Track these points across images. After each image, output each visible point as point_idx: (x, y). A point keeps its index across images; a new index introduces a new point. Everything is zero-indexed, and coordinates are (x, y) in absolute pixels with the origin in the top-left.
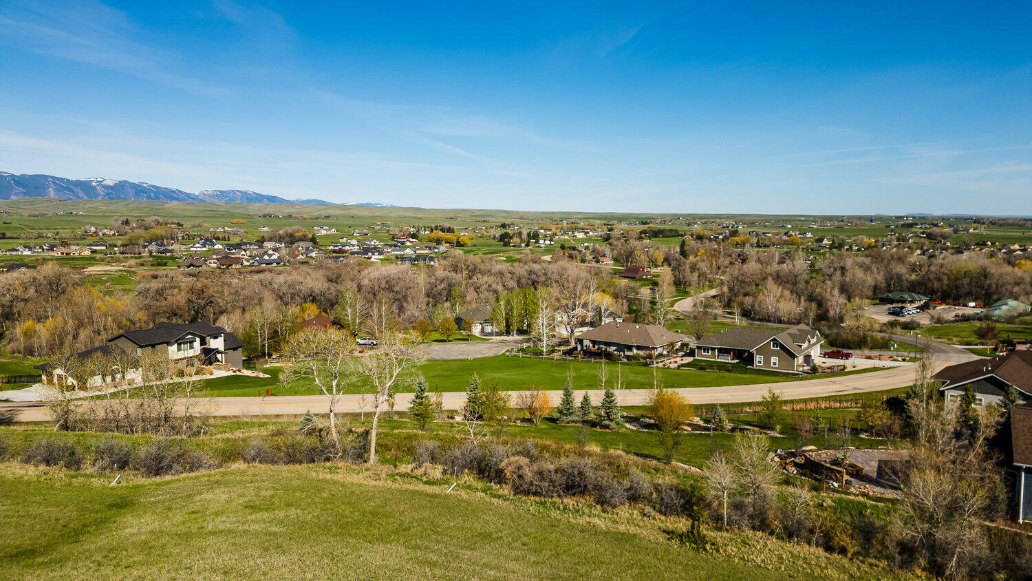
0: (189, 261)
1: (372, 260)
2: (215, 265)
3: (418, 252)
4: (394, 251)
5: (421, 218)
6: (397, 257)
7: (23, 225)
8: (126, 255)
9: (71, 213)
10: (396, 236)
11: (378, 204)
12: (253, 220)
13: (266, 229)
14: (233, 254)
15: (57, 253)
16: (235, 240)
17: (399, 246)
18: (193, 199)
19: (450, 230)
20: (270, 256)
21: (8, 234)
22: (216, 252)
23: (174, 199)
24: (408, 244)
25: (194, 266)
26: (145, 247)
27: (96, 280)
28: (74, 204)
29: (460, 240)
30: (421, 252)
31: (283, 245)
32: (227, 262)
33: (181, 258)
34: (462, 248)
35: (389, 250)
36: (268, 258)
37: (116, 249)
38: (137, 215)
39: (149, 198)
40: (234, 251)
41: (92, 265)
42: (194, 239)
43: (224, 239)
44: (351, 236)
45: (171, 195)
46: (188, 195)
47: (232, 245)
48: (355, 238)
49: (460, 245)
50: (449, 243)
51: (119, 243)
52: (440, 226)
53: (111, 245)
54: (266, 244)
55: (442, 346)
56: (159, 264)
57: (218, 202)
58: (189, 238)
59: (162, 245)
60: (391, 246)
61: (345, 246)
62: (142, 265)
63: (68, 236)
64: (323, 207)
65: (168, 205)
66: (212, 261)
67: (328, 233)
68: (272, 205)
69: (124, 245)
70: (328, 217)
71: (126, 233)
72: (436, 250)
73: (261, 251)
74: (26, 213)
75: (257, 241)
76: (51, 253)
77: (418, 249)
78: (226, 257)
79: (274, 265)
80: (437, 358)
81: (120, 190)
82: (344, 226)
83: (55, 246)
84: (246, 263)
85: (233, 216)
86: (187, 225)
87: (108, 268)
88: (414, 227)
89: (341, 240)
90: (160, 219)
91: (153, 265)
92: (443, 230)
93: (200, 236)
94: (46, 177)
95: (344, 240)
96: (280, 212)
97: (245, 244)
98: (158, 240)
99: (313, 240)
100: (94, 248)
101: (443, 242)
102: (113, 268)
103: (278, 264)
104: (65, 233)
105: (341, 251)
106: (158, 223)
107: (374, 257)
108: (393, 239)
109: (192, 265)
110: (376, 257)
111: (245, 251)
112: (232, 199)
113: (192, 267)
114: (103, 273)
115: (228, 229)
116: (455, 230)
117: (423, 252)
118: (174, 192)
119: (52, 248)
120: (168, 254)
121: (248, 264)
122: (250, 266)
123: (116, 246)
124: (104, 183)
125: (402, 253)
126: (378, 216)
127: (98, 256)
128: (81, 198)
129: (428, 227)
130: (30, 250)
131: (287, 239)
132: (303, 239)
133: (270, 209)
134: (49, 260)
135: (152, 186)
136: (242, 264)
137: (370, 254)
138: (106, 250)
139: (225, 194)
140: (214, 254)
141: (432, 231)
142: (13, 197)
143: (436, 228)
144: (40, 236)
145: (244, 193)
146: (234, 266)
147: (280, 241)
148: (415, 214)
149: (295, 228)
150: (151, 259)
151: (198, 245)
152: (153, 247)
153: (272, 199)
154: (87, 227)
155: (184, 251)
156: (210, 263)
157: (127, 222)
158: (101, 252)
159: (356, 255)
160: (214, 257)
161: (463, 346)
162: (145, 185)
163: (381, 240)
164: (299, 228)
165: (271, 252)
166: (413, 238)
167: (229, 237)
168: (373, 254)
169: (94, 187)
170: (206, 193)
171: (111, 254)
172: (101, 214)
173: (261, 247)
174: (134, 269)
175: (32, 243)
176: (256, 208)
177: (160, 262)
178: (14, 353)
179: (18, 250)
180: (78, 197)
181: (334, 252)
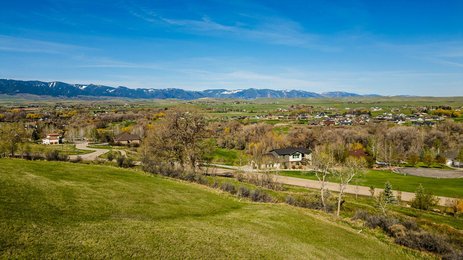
0: (312, 122)
1: (398, 123)
2: (323, 124)
3: (426, 120)
4: (412, 119)
5: (432, 102)
6: (413, 122)
7: (259, 108)
8: (290, 119)
9: (274, 103)
10: (414, 112)
11: (407, 95)
12: (343, 105)
13: (348, 108)
14: (332, 119)
15: (267, 119)
16: (334, 113)
17: (415, 117)
18: (319, 96)
19: (448, 108)
20: (347, 121)
21: (253, 111)
22: (324, 119)
23: (312, 96)
24: (421, 116)
25: (314, 124)
26: (297, 116)
27: (278, 129)
28: (276, 100)
29: (454, 114)
30: (428, 120)
31: (355, 116)
32: (328, 123)
33: (310, 121)
34: (455, 118)
35: (409, 119)
36: (346, 122)
37: (287, 117)
38: (297, 103)
39: (302, 96)
40: (332, 118)
41: (278, 123)
42: (317, 113)
43: (329, 113)
44: (390, 112)
45: (311, 95)
46: (317, 94)
47: (331, 116)
48: (391, 112)
49: (453, 116)
50: (446, 115)
51: (289, 115)
52: (442, 106)
53: (285, 115)
54: (347, 115)
55: (424, 170)
56: (301, 123)
57: (329, 97)
58: (315, 113)
59: (304, 115)
60: (410, 117)
61: (385, 116)
62: (295, 123)
63: (272, 112)
64: (377, 98)
65: (309, 99)
66: (322, 123)
67: (378, 110)
68: (353, 97)
69: (290, 116)
70: (379, 103)
71: (292, 111)
72: (438, 119)
73: (344, 118)
74: (260, 103)
75: (343, 114)
76: (266, 118)
77: (427, 118)
78: (328, 121)
79: (349, 125)
80: (418, 175)
81: (292, 94)
82: (386, 106)
83: (267, 116)
84: (336, 124)
85: (335, 103)
86: (315, 107)
87: (283, 124)
88: (426, 107)
89: (384, 114)
90: (305, 105)
91: (299, 124)
92: (444, 108)
93: (319, 112)
94: (267, 90)
95: (386, 114)
96: (356, 101)
97: (338, 115)
98: (303, 113)
99: (369, 114)
100: (280, 116)
101: (443, 115)
102: (284, 124)
103: (350, 124)
104: (271, 111)
105: (382, 119)
106: (304, 107)
107: (399, 122)
108: (413, 113)
109: (313, 124)
110: (401, 122)
111: (337, 118)
112: (335, 96)
113: (313, 125)
114: (281, 126)
115: (332, 109)
116: (452, 108)
117: (429, 120)
118: (312, 93)
119: (266, 117)
120: (305, 119)
121: (337, 124)
122: (338, 125)
123: (287, 116)
124: (286, 91)
125: (416, 120)
126: (406, 102)
127: (280, 119)
128: (278, 97)
129: (435, 107)
130: (259, 117)
131: (357, 113)
132: (365, 113)
133: (351, 99)
134: (264, 121)
135: (304, 91)
136: (334, 124)
137: (397, 120)
138: (284, 117)
139: (332, 94)
140: (323, 119)
141: (437, 109)
142: (257, 98)
143: (440, 107)
144: (263, 112)
145: (341, 93)
146: (331, 125)
147: (353, 114)
148: (428, 100)
149: (361, 108)
150: (299, 121)
151: (317, 116)
152: (300, 116)
153: (353, 95)
154: (279, 108)
155: (312, 118)
156: (321, 123)
157: (292, 106)
158: (282, 118)
159: (390, 121)
160: (323, 121)
161: (437, 171)
162: (301, 91)
163: (405, 114)
164: (363, 108)
165: (348, 119)
166: (424, 112)
167: (331, 112)
168: (399, 121)
169: (283, 93)
170: (324, 93)
171: (285, 119)
172: (284, 103)
173: (344, 117)
174: (291, 125)
175: (260, 114)
176: (345, 99)
177: (302, 123)
178: (247, 154)
179: (255, 117)
180: (277, 97)
181: (379, 119)
